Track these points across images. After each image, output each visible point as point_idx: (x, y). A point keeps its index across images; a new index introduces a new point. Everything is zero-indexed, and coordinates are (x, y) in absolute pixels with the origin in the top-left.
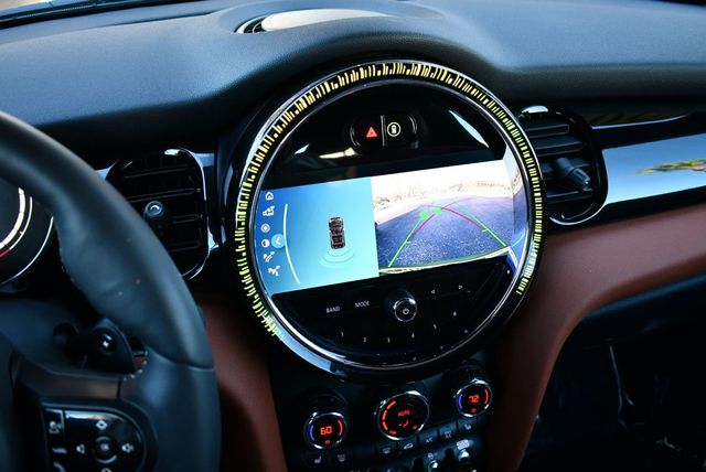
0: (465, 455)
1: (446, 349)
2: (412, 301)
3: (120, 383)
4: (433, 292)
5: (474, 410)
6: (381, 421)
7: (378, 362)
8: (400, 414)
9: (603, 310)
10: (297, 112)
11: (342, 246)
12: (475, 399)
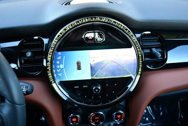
2: (99, 88)
4: (107, 85)
5: (119, 120)
7: (90, 103)
8: (96, 118)
10: (66, 30)
11: (80, 69)
12: (119, 116)
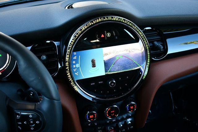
0: (130, 122)
1: (124, 94)
2: (114, 81)
3: (35, 105)
4: (120, 79)
5: (132, 111)
6: (106, 114)
7: (105, 98)
8: (111, 112)
9: (167, 83)
10: (82, 31)
11: (95, 67)
12: (132, 107)
